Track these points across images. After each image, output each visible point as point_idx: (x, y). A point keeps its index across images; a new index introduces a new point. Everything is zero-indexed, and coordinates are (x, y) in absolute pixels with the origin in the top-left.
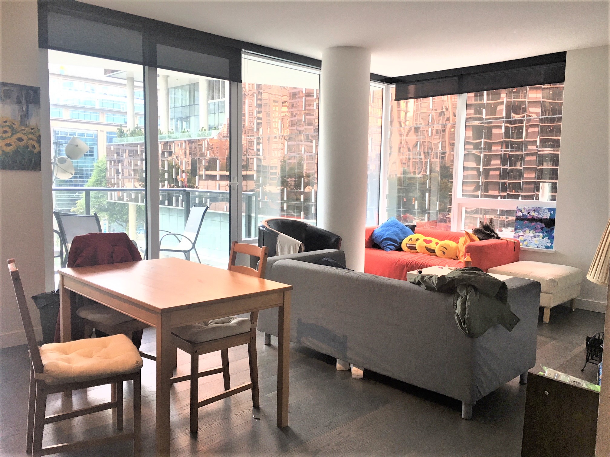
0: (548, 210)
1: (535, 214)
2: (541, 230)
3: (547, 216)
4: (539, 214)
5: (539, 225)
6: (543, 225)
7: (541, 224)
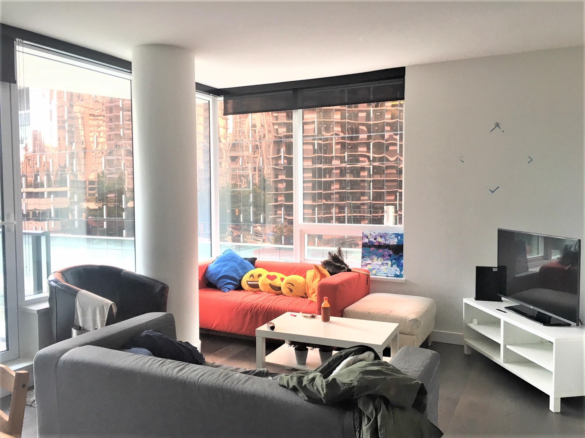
0: (394, 236)
1: (381, 240)
2: (389, 258)
3: (394, 241)
4: (386, 240)
5: (387, 252)
6: (391, 252)
7: (388, 251)
